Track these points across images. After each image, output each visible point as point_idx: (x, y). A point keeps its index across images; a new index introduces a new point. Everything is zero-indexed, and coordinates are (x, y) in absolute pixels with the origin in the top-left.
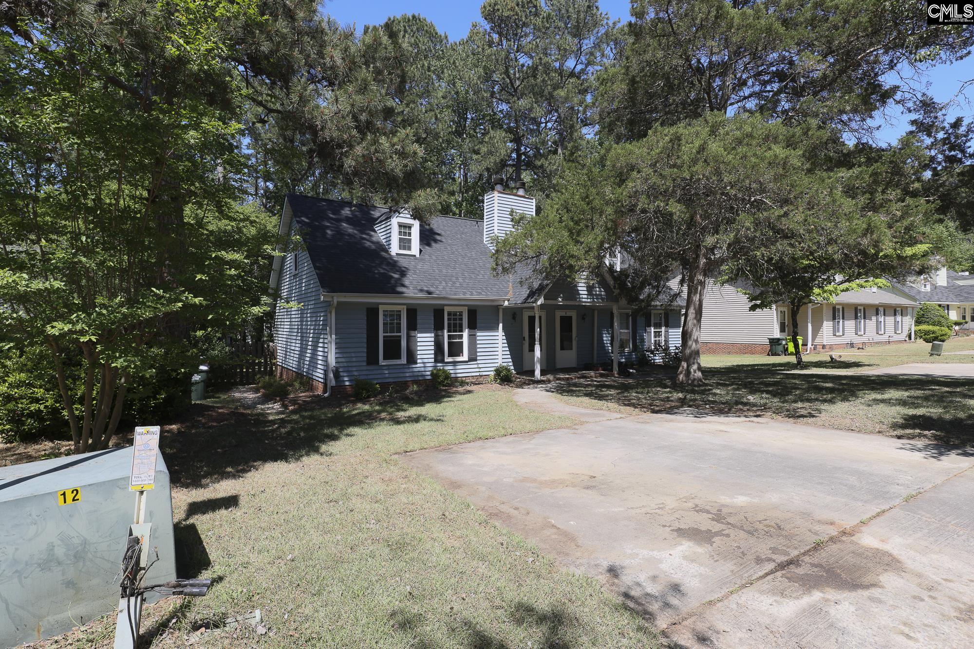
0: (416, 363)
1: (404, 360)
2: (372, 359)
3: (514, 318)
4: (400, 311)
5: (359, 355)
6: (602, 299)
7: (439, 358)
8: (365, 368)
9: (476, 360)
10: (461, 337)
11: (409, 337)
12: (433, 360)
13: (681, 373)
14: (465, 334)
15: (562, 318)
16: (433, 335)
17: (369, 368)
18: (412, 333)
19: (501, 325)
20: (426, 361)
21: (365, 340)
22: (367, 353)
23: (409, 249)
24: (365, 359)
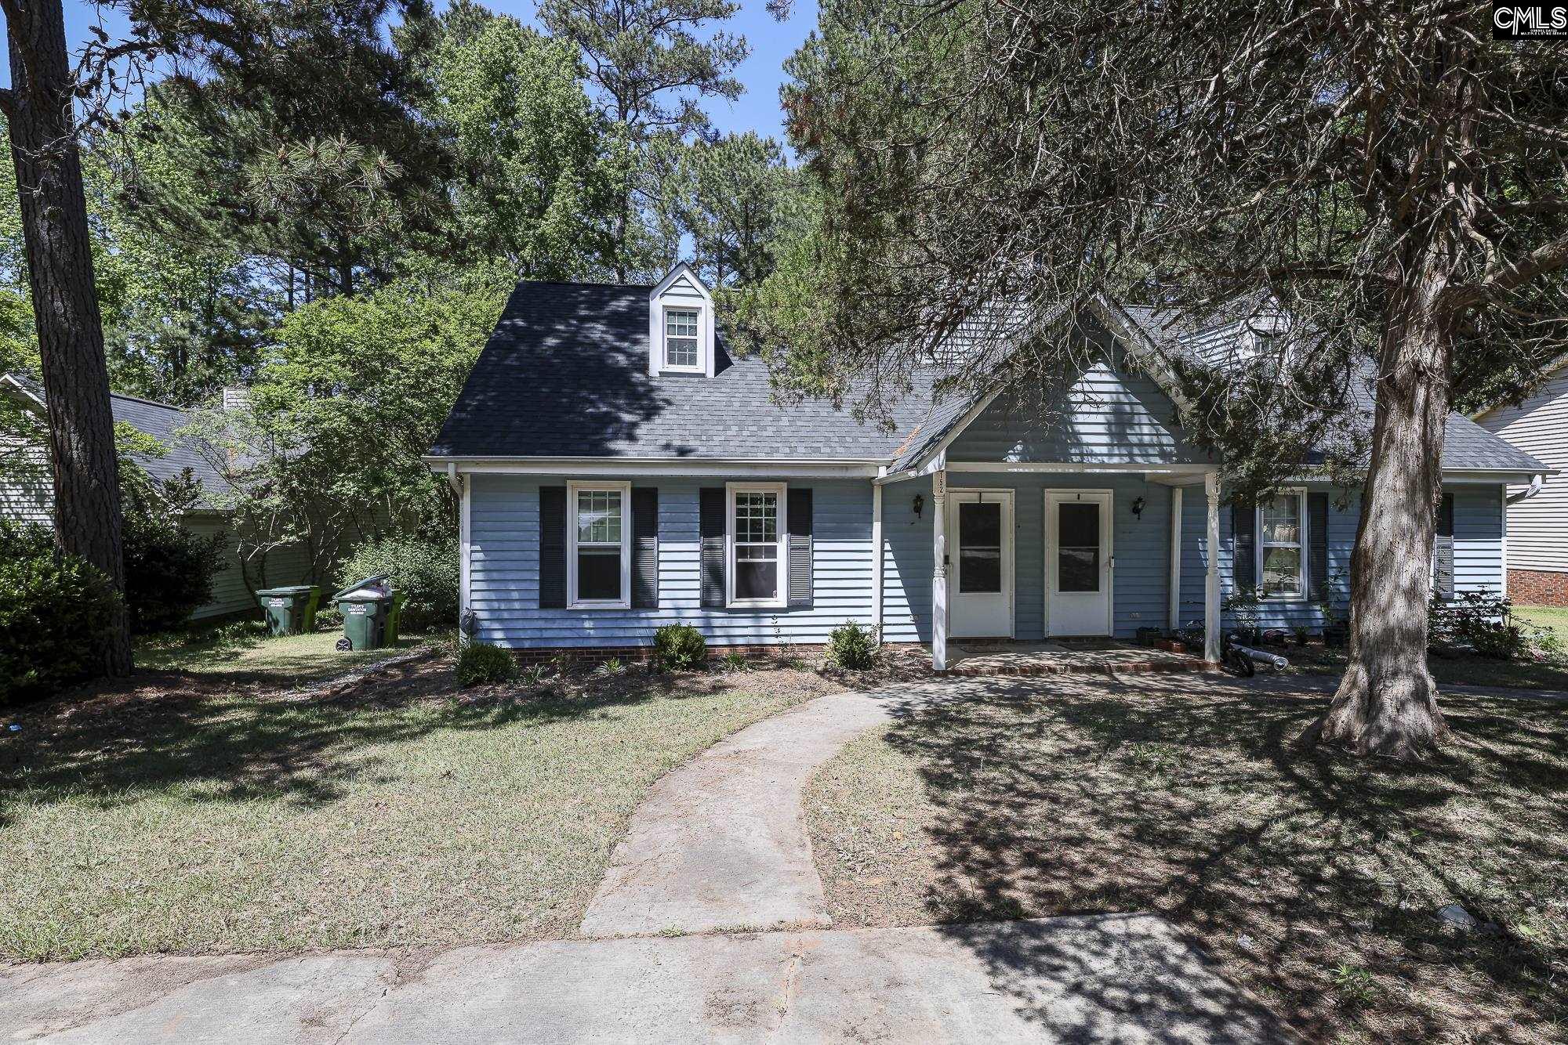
0: (655, 608)
1: (625, 601)
2: (551, 596)
3: (918, 510)
4: (619, 494)
5: (524, 586)
6: (1163, 455)
7: (716, 598)
8: (536, 615)
9: (811, 608)
10: (772, 552)
11: (637, 550)
12: (697, 604)
13: (1344, 702)
14: (782, 546)
15: (1067, 511)
16: (697, 547)
17: (545, 614)
18: (647, 542)
19: (877, 527)
20: (682, 604)
21: (536, 556)
22: (542, 582)
23: (693, 360)
24: (536, 595)
